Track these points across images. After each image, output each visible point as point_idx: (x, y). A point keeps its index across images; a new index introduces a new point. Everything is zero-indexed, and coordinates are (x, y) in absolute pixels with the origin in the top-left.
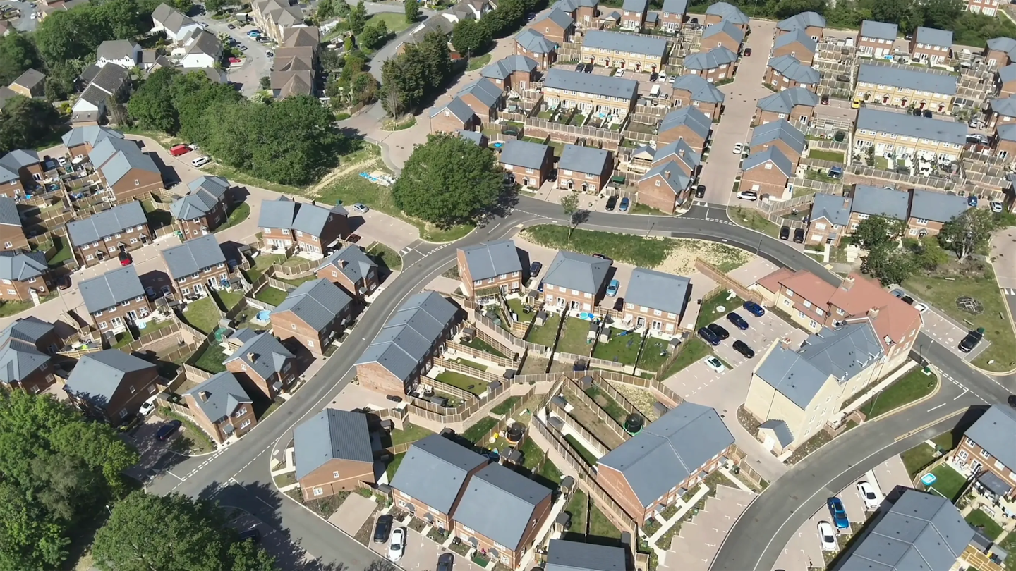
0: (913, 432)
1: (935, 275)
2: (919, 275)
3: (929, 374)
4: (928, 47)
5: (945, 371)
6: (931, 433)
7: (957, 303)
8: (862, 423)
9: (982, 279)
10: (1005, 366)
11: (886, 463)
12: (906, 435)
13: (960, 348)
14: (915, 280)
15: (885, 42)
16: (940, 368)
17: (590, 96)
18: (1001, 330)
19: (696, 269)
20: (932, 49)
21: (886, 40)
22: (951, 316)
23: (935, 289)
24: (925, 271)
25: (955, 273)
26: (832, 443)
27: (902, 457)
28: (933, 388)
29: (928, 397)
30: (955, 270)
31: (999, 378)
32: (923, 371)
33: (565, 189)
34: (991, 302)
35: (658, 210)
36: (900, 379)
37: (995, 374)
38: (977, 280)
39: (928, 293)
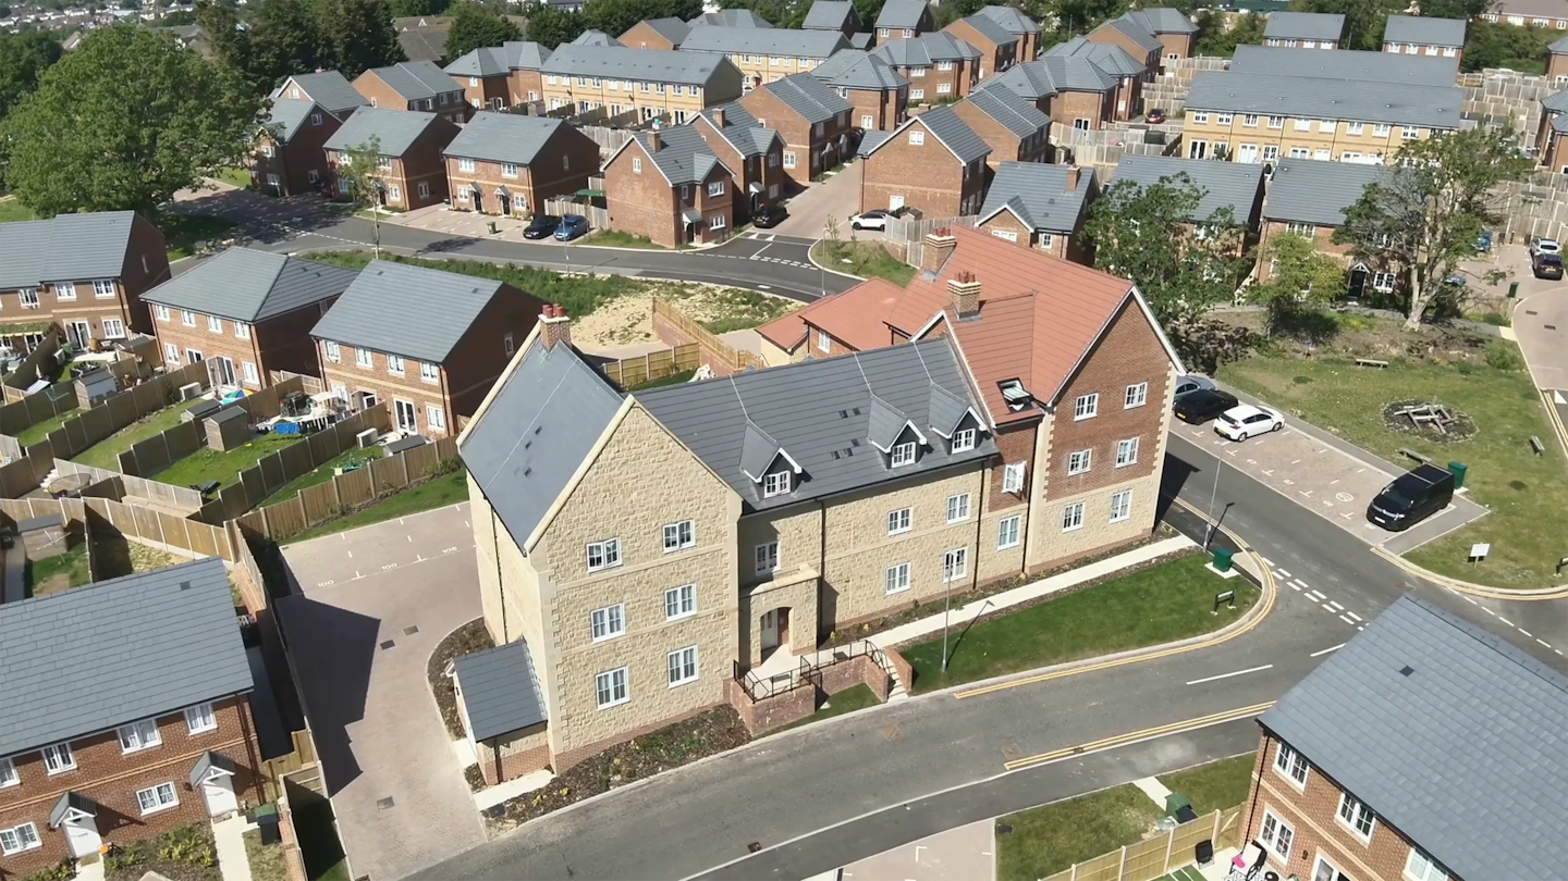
0: (1092, 747)
1: (1330, 355)
2: (1280, 354)
3: (1232, 573)
4: (1413, 50)
5: (1296, 572)
6: (1173, 753)
7: (1386, 414)
8: (900, 696)
9: (1478, 368)
10: (1540, 573)
11: (918, 847)
12: (1062, 754)
13: (1371, 515)
14: (1263, 366)
15: (1317, 47)
16: (1280, 561)
17: (627, 86)
18: (1532, 481)
19: (654, 334)
20: (1421, 54)
21: (1318, 41)
22: (1361, 442)
23: (1319, 384)
24: (1297, 346)
25: (1394, 352)
26: (739, 758)
27: (1002, 830)
28: (1235, 615)
29: (1206, 640)
30: (1393, 343)
31: (1508, 607)
32: (1210, 566)
33: (466, 211)
34: (1504, 416)
35: (649, 241)
36: (1108, 581)
37: (1497, 593)
38: (1465, 370)
39: (1297, 391)
